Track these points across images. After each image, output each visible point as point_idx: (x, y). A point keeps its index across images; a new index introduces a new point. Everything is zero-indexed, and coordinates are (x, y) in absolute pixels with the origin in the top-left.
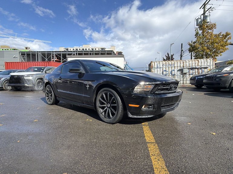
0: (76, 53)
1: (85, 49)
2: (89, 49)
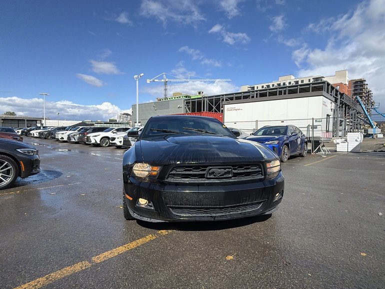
0: (257, 94)
1: (282, 84)
2: (290, 83)
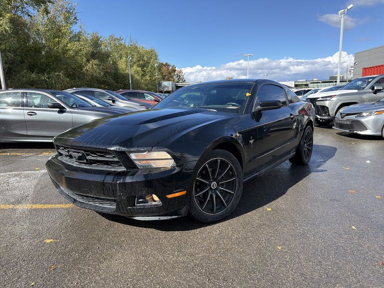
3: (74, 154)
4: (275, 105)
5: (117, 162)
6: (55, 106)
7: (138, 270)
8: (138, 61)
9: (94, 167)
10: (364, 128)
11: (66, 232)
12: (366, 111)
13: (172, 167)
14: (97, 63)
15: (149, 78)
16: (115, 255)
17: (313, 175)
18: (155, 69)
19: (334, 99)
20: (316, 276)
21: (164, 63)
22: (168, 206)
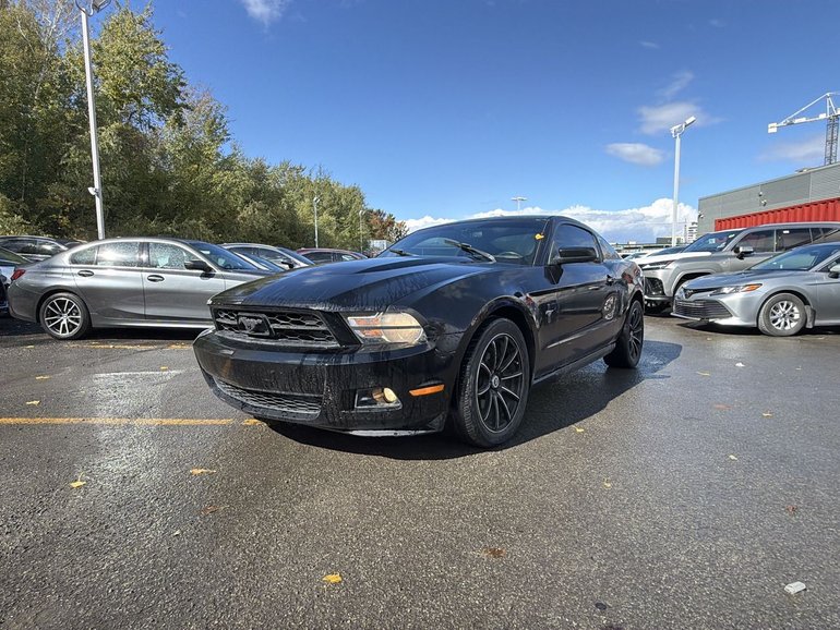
3: (247, 321)
4: (585, 256)
5: (323, 332)
6: (196, 266)
7: (361, 513)
8: (331, 206)
9: (281, 343)
10: (726, 313)
11: (226, 460)
12: (728, 285)
13: (419, 341)
14: (263, 206)
15: (348, 235)
16: (318, 492)
17: (646, 384)
18: (358, 219)
19: (672, 266)
20: (680, 525)
21: (375, 210)
22: (411, 411)
